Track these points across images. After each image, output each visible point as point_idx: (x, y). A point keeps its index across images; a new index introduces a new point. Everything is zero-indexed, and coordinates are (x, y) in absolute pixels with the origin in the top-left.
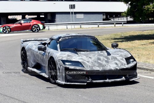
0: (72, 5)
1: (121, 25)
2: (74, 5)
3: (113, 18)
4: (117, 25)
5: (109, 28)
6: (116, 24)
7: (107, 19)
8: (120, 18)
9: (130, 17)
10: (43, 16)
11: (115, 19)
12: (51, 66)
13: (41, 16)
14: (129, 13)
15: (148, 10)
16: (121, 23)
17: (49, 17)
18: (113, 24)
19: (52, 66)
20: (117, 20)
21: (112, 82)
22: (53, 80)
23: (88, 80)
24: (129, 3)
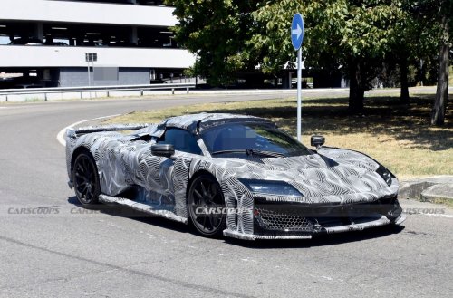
0: (90, 54)
1: (185, 92)
2: (95, 54)
3: (171, 78)
4: (176, 92)
5: (163, 97)
6: (176, 89)
7: (158, 81)
8: (183, 80)
9: (201, 78)
10: (35, 75)
11: (174, 81)
12: (202, 194)
13: (31, 75)
14: (199, 70)
15: (233, 65)
16: (185, 89)
17: (46, 77)
18: (170, 89)
19: (205, 193)
20: (177, 82)
21: (366, 230)
22: (205, 227)
23: (315, 228)
24: (199, 51)
